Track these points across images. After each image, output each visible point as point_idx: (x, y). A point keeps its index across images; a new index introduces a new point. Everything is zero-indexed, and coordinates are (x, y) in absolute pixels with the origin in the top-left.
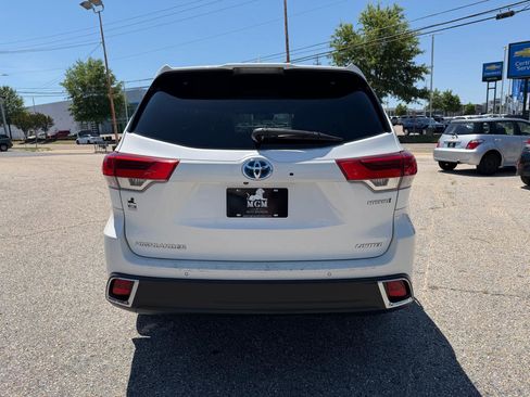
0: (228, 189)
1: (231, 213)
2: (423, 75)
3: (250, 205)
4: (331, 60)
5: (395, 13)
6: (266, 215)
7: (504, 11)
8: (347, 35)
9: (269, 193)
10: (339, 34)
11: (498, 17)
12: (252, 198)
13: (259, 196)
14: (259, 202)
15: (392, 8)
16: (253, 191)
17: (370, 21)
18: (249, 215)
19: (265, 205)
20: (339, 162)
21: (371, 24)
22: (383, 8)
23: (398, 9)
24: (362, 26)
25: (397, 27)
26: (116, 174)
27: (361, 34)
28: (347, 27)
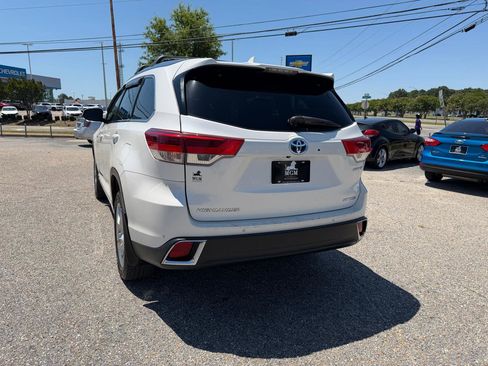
0: (273, 163)
1: (274, 181)
3: (287, 174)
4: (146, 50)
5: (201, 16)
6: (297, 181)
7: (291, 31)
8: (161, 28)
9: (299, 164)
10: (154, 27)
11: (287, 35)
12: (288, 168)
13: (292, 167)
14: (292, 171)
15: (199, 11)
16: (289, 163)
17: (182, 19)
18: (286, 181)
19: (296, 173)
20: (344, 141)
21: (182, 22)
22: (192, 10)
23: (205, 14)
24: (173, 23)
25: (204, 29)
26: (186, 151)
27: (173, 30)
28: (161, 22)
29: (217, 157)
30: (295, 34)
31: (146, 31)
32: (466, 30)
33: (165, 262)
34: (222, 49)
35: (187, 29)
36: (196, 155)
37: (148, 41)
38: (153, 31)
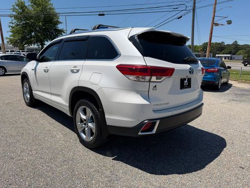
0: (181, 79)
1: (181, 88)
2: (63, 34)
3: (184, 84)
4: (13, 18)
6: (187, 88)
7: (101, 13)
8: (22, 6)
9: (188, 80)
11: (99, 15)
12: (185, 82)
18: (184, 88)
19: (187, 84)
20: (202, 68)
24: (30, 3)
25: (50, 9)
26: (151, 75)
27: (30, 8)
28: (22, 3)
29: (164, 77)
30: (104, 15)
31: (12, 8)
32: (178, 18)
33: (140, 133)
34: (60, 20)
35: (40, 8)
36: (155, 77)
37: (14, 13)
38: (17, 8)
